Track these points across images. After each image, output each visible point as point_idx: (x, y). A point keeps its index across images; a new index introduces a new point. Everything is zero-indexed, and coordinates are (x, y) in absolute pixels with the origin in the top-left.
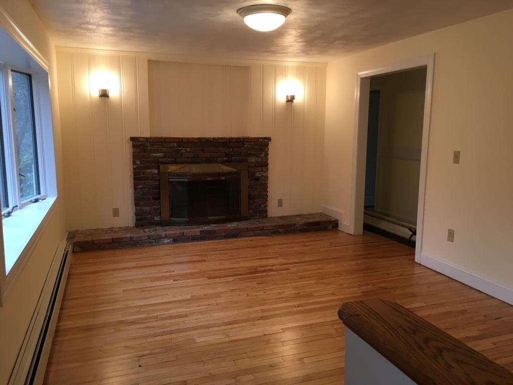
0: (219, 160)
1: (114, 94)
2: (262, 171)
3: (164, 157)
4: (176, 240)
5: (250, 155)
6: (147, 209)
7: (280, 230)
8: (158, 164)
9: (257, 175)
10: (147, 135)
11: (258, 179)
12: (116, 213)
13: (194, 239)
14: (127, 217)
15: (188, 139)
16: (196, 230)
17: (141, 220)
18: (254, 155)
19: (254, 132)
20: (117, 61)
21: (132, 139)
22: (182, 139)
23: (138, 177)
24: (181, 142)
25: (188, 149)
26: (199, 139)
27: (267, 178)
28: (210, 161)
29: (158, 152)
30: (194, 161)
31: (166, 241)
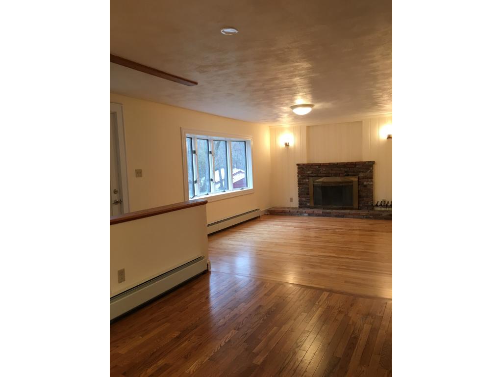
0: (341, 175)
1: (291, 145)
2: (368, 181)
3: (312, 173)
4: (310, 215)
5: (360, 172)
6: (304, 199)
7: (371, 217)
8: (309, 176)
9: (365, 183)
10: (305, 162)
11: (365, 186)
12: (291, 200)
13: (318, 215)
14: (295, 203)
15: (324, 164)
16: (320, 211)
17: (302, 205)
18: (363, 172)
19: (366, 158)
20: (294, 129)
21: (297, 165)
22: (321, 164)
23: (300, 184)
24: (320, 165)
25: (324, 169)
26: (330, 163)
27: (372, 186)
28: (336, 175)
29: (309, 171)
30: (327, 175)
31: (305, 215)
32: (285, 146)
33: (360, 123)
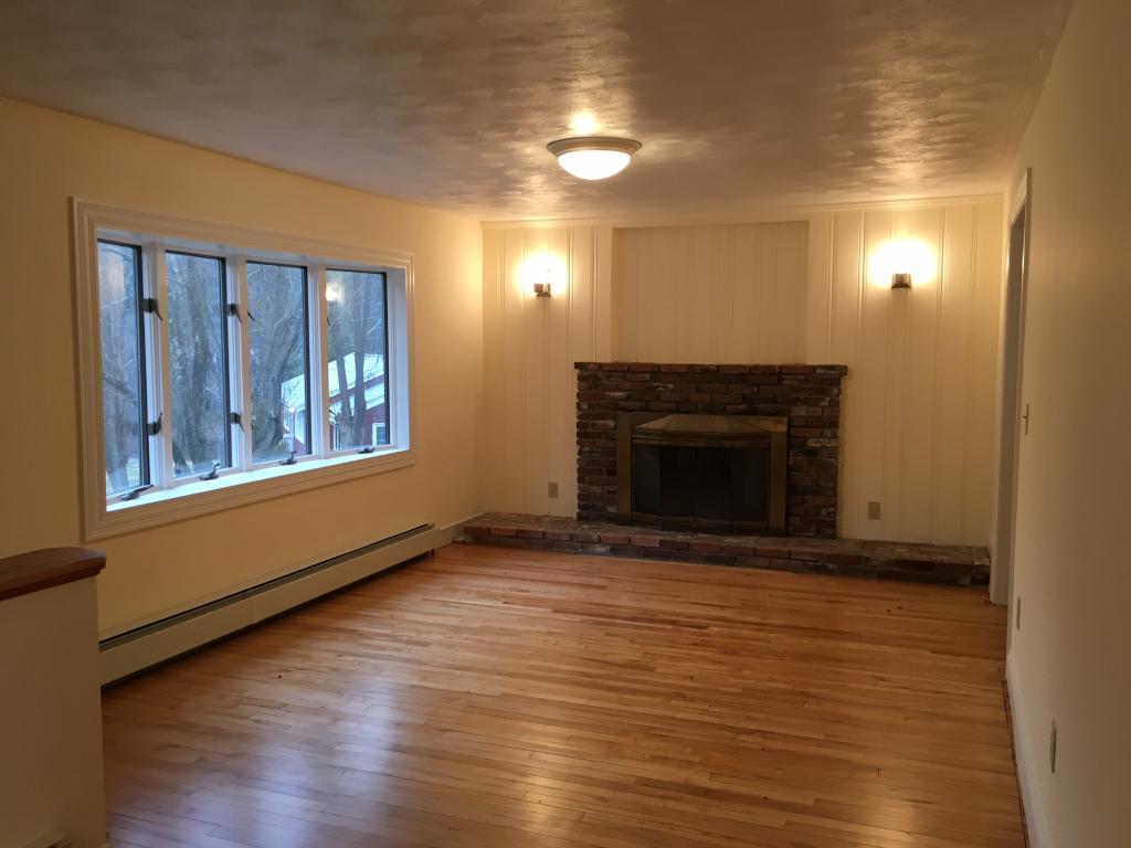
0: (729, 408)
1: (558, 292)
2: (822, 436)
3: (628, 398)
4: (617, 550)
5: (796, 401)
6: (597, 489)
7: (831, 566)
8: (616, 408)
9: (812, 443)
10: (606, 358)
11: (812, 453)
12: (553, 490)
13: (647, 553)
14: (566, 504)
15: (670, 366)
16: (654, 538)
17: (589, 509)
18: (806, 402)
19: (816, 355)
20: (567, 238)
21: (577, 365)
22: (659, 366)
23: (584, 433)
24: (658, 372)
25: (671, 386)
26: (690, 366)
27: (835, 453)
28: (711, 410)
29: (617, 389)
30: (680, 408)
31: (600, 549)
32: (533, 295)
33: (802, 226)
